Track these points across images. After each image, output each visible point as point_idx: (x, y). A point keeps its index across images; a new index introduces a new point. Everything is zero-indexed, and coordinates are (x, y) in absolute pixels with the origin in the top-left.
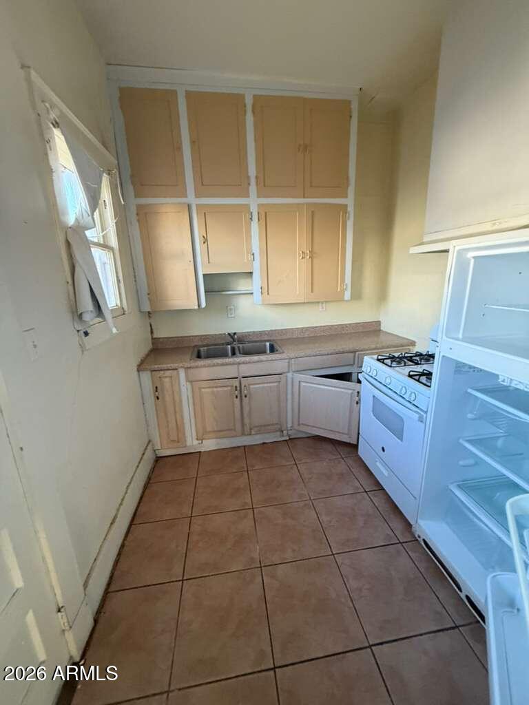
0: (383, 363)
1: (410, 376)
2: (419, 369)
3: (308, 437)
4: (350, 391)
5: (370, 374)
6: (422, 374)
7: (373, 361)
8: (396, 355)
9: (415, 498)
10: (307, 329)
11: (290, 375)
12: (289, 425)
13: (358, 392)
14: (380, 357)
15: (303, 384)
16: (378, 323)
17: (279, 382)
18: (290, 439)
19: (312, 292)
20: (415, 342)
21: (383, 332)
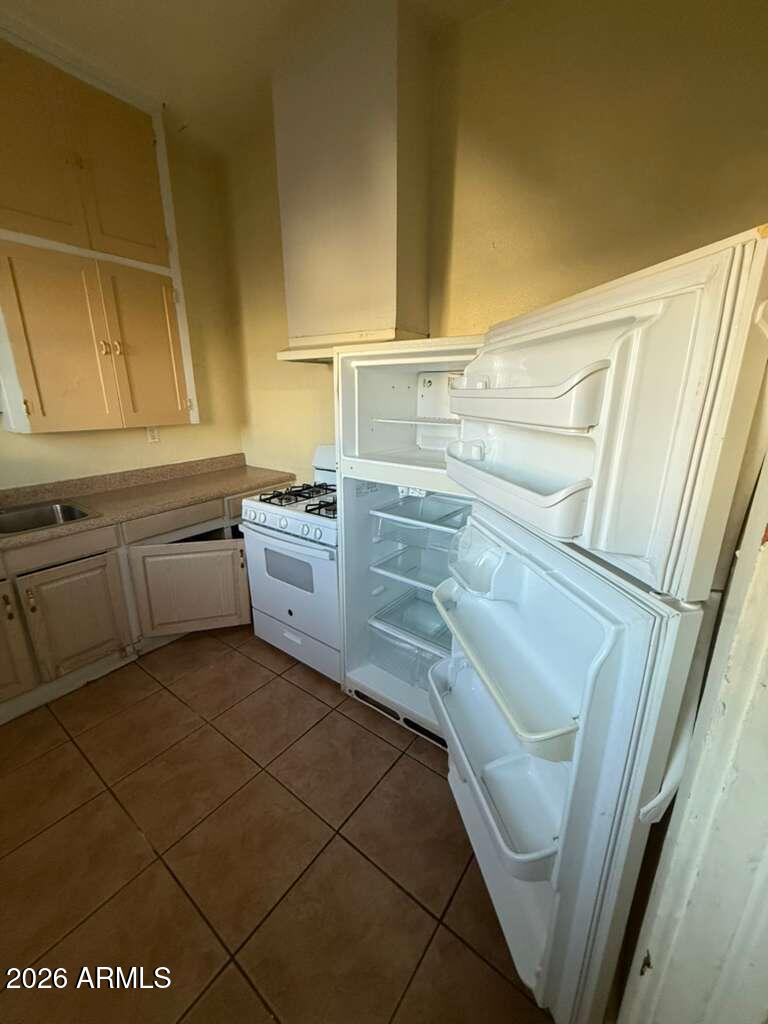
0: (270, 503)
1: (308, 511)
2: (316, 501)
3: (177, 640)
4: (230, 553)
5: (257, 521)
6: (320, 506)
7: (256, 503)
8: (283, 491)
9: (339, 651)
10: (132, 473)
11: (122, 551)
12: (135, 633)
13: (242, 551)
14: (263, 497)
15: (149, 560)
16: (241, 456)
17: (105, 565)
18: (140, 657)
19: (135, 411)
20: (294, 475)
21: (250, 467)
